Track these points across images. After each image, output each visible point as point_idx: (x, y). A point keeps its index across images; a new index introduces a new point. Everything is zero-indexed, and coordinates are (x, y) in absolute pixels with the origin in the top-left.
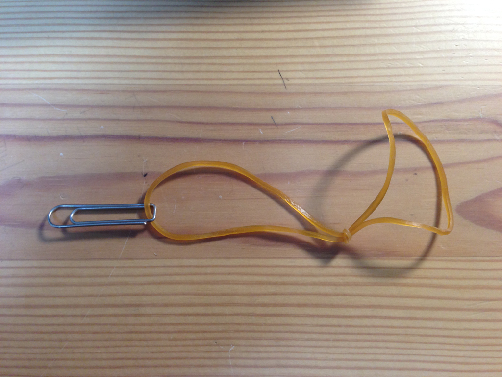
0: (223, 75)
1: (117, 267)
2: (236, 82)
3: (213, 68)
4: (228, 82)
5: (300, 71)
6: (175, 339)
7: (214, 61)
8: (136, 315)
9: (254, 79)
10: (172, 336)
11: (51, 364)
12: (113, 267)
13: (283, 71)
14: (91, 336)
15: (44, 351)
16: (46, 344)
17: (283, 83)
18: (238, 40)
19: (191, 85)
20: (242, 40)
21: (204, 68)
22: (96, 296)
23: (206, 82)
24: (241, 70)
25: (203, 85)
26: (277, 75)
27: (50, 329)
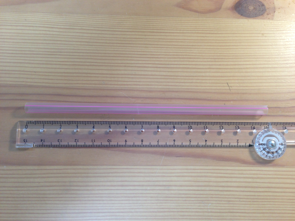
0: (203, 85)
1: (160, 169)
2: (208, 88)
3: (198, 81)
4: (205, 88)
5: (237, 83)
6: (186, 201)
7: (199, 78)
8: (168, 190)
9: (217, 86)
10: (184, 199)
11: (133, 210)
12: (158, 169)
13: (229, 83)
14: (150, 199)
15: (130, 205)
16: (131, 202)
17: (229, 88)
18: (209, 68)
19: (189, 89)
20: (211, 68)
21: (194, 81)
22: (151, 181)
23: (195, 88)
24: (211, 82)
25: (194, 89)
26: (227, 85)
27: (132, 195)
